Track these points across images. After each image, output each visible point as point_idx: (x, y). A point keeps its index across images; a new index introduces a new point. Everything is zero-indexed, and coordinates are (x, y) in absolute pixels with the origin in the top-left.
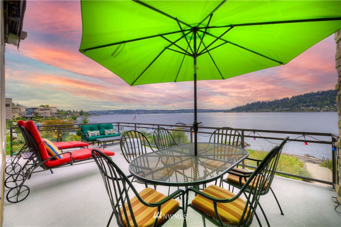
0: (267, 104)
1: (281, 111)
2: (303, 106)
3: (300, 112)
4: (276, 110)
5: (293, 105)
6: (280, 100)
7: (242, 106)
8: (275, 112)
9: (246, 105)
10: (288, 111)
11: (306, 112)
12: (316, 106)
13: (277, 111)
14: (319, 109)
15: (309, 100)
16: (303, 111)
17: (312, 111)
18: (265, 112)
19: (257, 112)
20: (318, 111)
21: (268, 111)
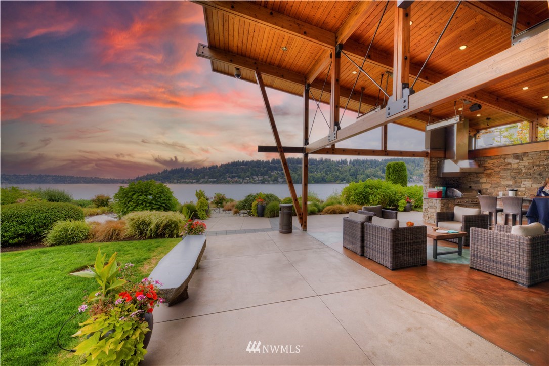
0: (193, 172)
1: (206, 183)
2: (229, 177)
3: (225, 184)
4: (201, 181)
5: (220, 176)
6: (208, 167)
7: (157, 173)
8: (200, 183)
9: (162, 173)
10: (214, 182)
11: (230, 184)
12: (239, 177)
13: (203, 183)
14: (241, 180)
15: (235, 170)
16: (228, 182)
17: (236, 182)
18: (188, 183)
19: (177, 183)
20: (241, 183)
21: (192, 183)
